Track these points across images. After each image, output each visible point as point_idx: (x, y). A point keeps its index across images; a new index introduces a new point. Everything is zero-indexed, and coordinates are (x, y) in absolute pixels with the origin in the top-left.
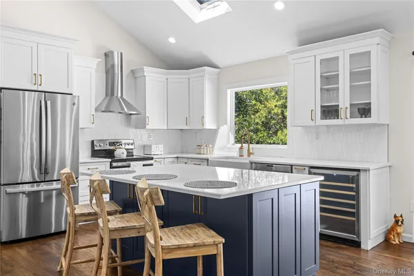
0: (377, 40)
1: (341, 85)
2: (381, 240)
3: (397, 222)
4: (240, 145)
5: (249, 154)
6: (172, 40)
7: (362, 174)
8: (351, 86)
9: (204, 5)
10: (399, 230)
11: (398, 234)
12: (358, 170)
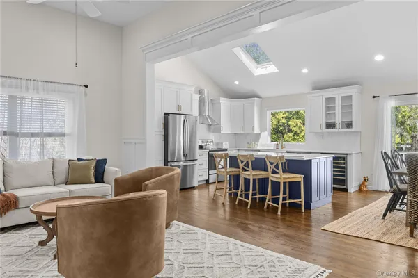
0: (356, 90)
1: (337, 112)
2: (357, 189)
3: (365, 180)
4: (276, 143)
5: (282, 148)
6: (237, 83)
7: (348, 156)
8: (342, 113)
9: (260, 65)
10: (366, 184)
11: (366, 186)
12: (347, 154)
